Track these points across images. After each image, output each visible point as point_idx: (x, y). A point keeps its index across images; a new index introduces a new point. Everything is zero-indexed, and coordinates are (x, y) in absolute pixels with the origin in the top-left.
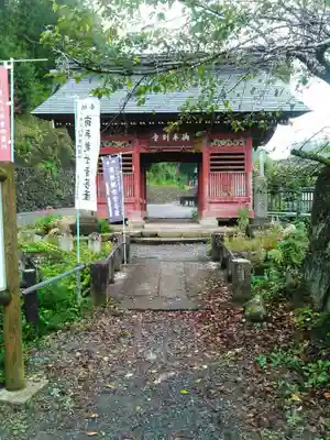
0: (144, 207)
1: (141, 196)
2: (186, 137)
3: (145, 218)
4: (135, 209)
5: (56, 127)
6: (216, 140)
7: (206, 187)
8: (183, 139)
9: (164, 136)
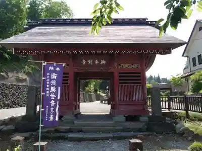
8: (102, 63)
9: (89, 61)
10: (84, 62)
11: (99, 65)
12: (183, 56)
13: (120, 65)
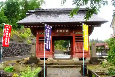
0: (53, 54)
1: (52, 50)
2: (67, 31)
3: (54, 58)
4: (50, 55)
5: (25, 27)
6: (77, 32)
7: (74, 47)
8: (66, 32)
9: (60, 30)
10: (57, 31)
11: (65, 33)
12: (110, 27)
13: (76, 32)
